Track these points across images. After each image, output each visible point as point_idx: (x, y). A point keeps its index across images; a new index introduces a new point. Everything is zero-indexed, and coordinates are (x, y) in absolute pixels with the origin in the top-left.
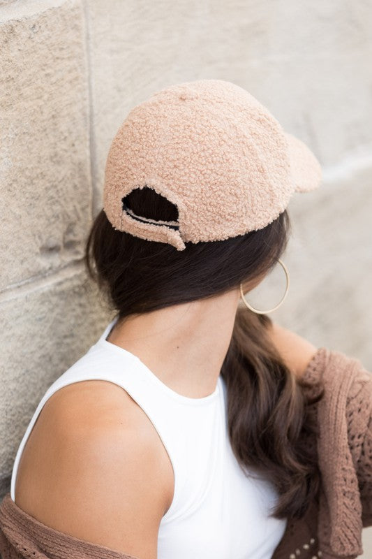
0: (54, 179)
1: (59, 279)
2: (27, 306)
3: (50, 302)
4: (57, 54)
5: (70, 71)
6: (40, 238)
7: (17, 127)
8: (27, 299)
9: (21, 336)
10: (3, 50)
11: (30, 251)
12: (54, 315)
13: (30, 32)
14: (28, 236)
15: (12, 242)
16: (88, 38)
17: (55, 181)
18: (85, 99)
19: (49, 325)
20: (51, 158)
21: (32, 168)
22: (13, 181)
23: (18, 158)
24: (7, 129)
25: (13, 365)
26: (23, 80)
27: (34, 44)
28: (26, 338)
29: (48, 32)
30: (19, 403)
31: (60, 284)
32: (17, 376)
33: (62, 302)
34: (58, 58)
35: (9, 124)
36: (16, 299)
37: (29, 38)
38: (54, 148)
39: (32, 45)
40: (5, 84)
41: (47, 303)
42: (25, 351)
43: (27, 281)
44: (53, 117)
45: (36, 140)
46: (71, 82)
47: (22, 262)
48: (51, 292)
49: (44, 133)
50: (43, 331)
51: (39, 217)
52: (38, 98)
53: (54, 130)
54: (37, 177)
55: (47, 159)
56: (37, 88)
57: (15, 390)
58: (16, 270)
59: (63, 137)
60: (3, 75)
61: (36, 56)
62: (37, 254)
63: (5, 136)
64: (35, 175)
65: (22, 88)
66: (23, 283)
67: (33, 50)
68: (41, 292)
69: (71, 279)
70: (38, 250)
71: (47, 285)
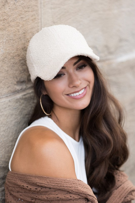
0: (23, 56)
1: (25, 93)
2: (9, 104)
3: (20, 102)
4: (26, 10)
5: (32, 16)
6: (16, 78)
7: (7, 37)
8: (10, 101)
9: (6, 115)
10: (2, 9)
11: (12, 83)
12: (22, 107)
13: (15, 2)
14: (11, 78)
15: (4, 80)
16: (41, 3)
17: (24, 57)
18: (38, 26)
19: (19, 110)
20: (23, 49)
21: (14, 53)
22: (5, 57)
23: (7, 49)
24: (3, 38)
25: (2, 126)
26: (11, 20)
27: (16, 6)
28: (9, 115)
29: (23, 2)
30: (5, 139)
31: (25, 95)
32: (4, 129)
33: (26, 102)
34: (27, 11)
35: (4, 36)
36: (5, 102)
37: (14, 4)
38: (24, 45)
39: (15, 6)
40: (3, 22)
41: (19, 103)
42: (8, 120)
43: (10, 94)
44: (24, 33)
45: (16, 42)
46: (32, 20)
47: (8, 87)
48: (20, 98)
49: (20, 39)
50: (16, 113)
51: (16, 70)
52: (17, 26)
53: (24, 38)
54: (16, 56)
55: (20, 49)
56: (17, 23)
57: (3, 135)
58: (5, 91)
59: (28, 41)
60: (1, 18)
61: (17, 11)
62: (15, 84)
63: (2, 41)
64: (15, 55)
65: (10, 22)
66: (9, 95)
67: (15, 8)
68: (16, 98)
69: (30, 93)
70: (15, 83)
71: (19, 96)
